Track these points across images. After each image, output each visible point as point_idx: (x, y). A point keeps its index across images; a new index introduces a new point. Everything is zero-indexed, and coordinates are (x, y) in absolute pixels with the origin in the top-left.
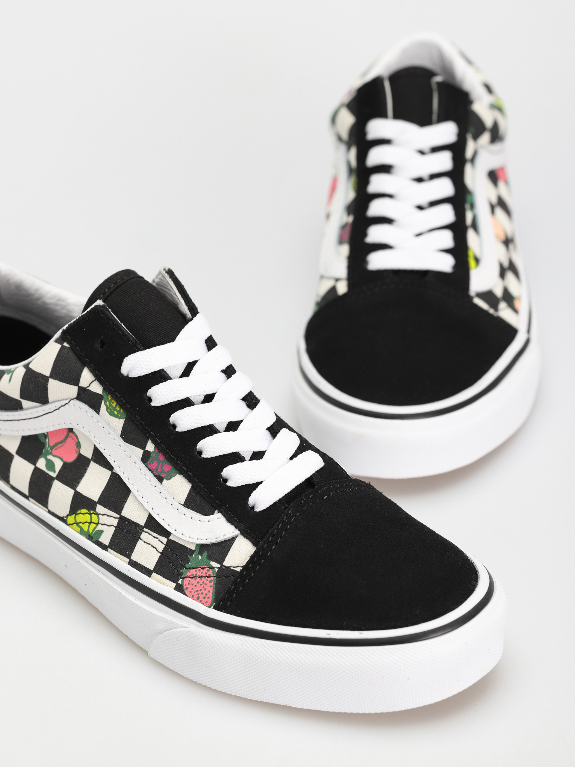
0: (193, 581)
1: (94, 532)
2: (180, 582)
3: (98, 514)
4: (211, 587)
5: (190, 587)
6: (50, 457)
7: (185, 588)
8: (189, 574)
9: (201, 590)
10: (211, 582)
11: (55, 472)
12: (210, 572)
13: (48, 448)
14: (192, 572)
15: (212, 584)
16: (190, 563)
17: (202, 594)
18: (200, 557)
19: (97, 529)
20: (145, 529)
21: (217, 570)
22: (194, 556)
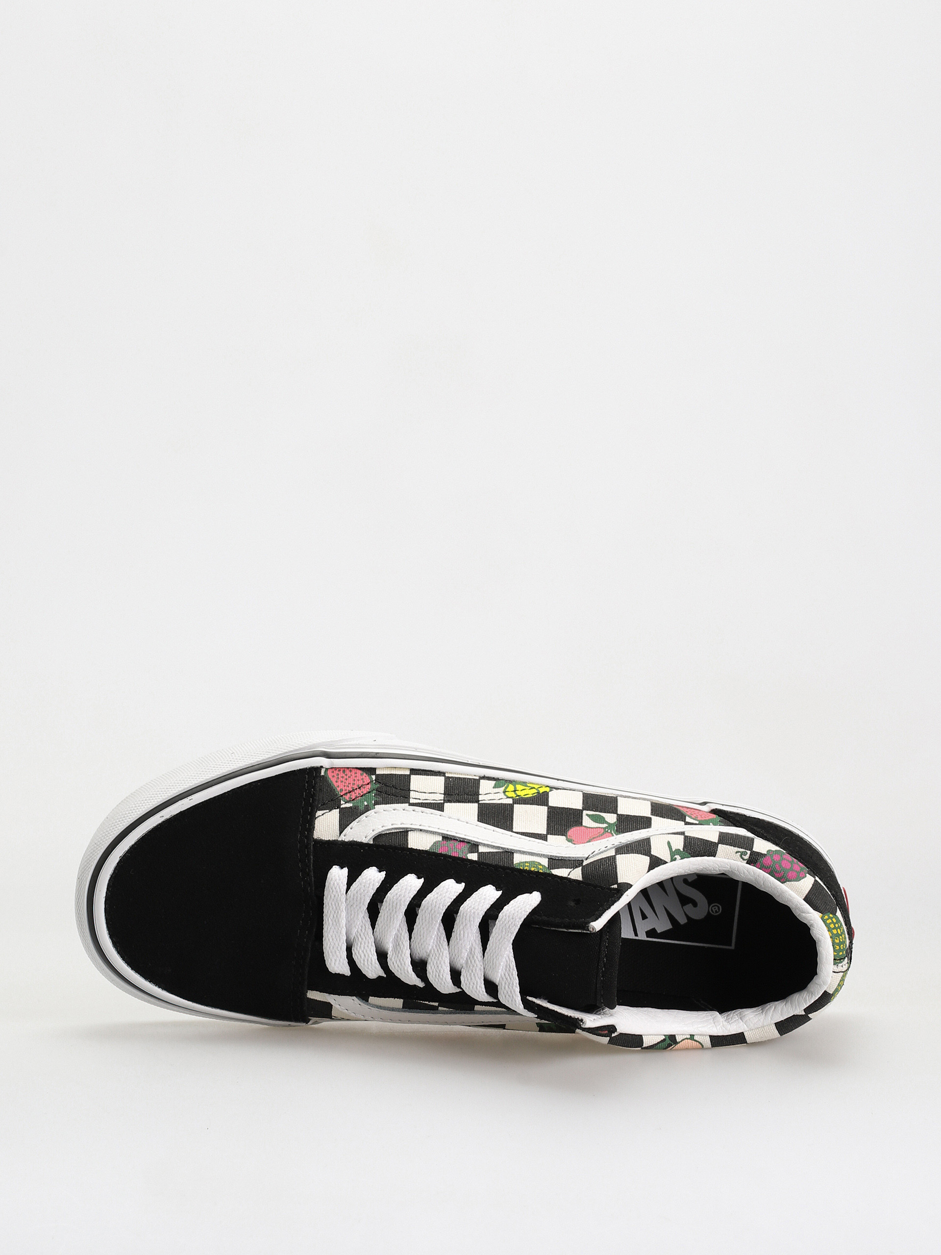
0: (360, 783)
1: (506, 786)
2: (374, 777)
3: (508, 797)
4: (338, 786)
5: (360, 777)
6: (605, 825)
7: (365, 774)
8: (369, 786)
9: (346, 779)
10: (341, 790)
11: (587, 815)
12: (347, 797)
13: (611, 831)
14: (365, 790)
15: (339, 789)
16: (373, 795)
17: (342, 777)
18: (366, 803)
19: (504, 788)
20: (442, 801)
21: (342, 802)
22: (373, 802)
